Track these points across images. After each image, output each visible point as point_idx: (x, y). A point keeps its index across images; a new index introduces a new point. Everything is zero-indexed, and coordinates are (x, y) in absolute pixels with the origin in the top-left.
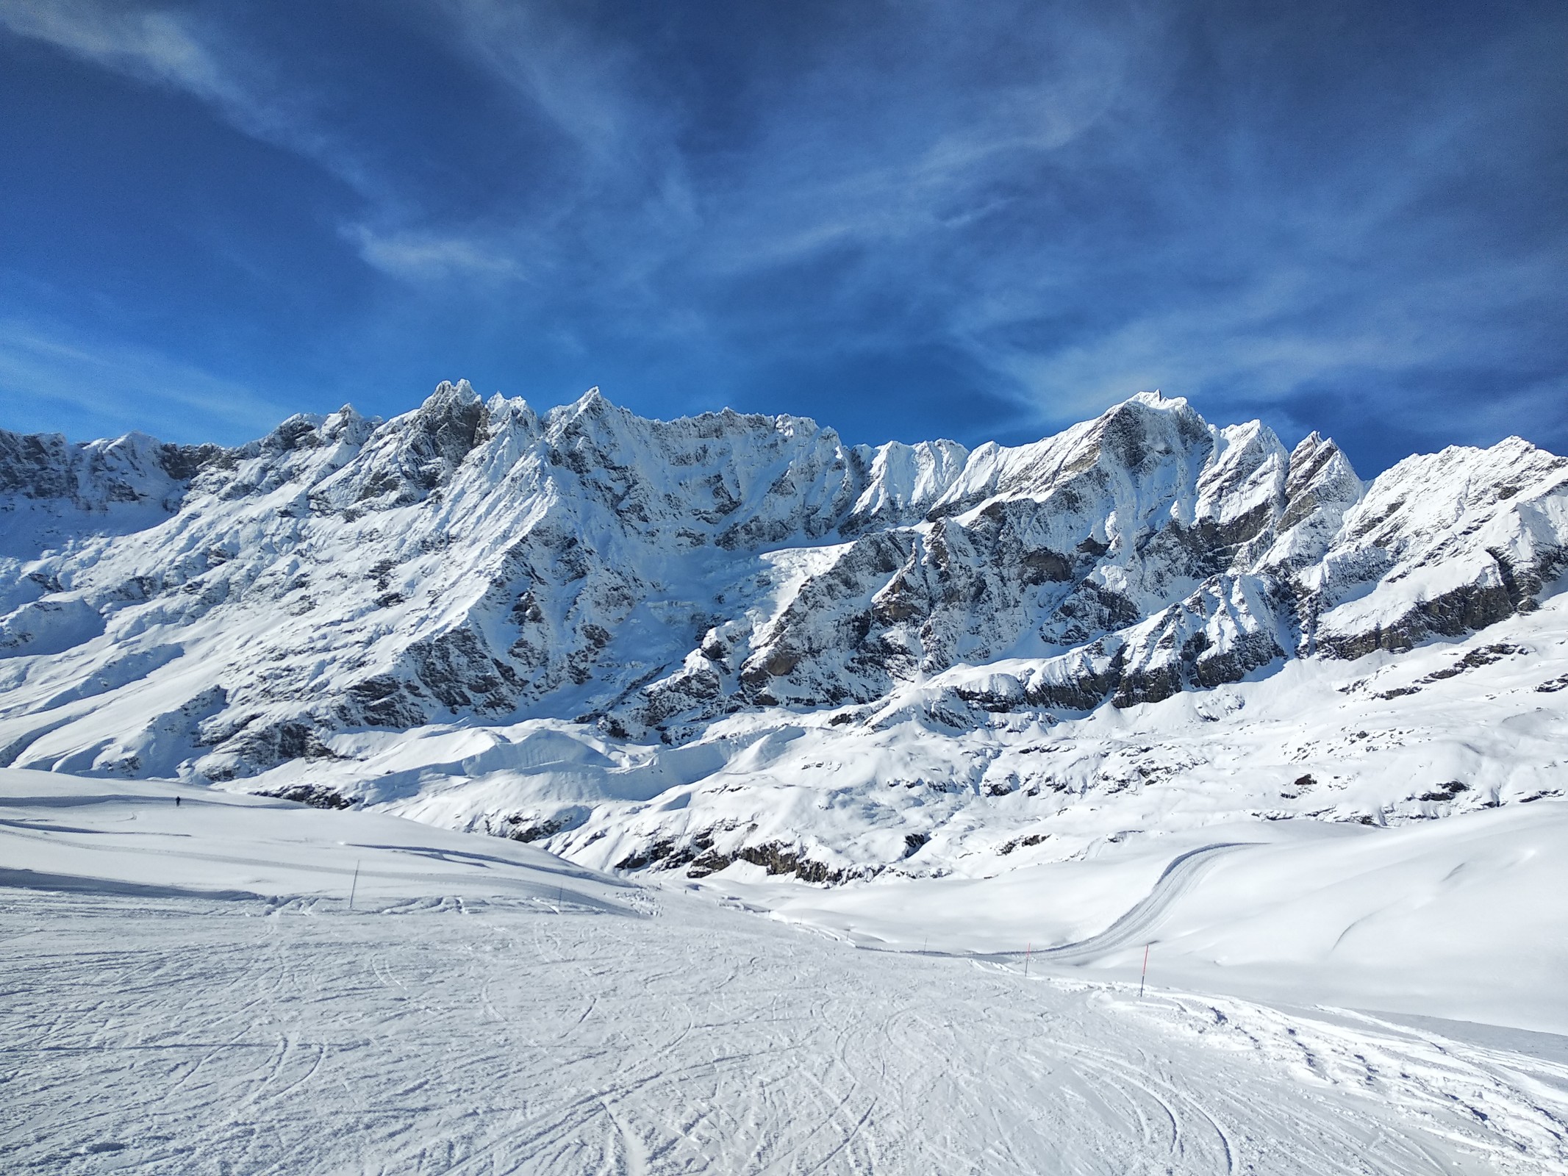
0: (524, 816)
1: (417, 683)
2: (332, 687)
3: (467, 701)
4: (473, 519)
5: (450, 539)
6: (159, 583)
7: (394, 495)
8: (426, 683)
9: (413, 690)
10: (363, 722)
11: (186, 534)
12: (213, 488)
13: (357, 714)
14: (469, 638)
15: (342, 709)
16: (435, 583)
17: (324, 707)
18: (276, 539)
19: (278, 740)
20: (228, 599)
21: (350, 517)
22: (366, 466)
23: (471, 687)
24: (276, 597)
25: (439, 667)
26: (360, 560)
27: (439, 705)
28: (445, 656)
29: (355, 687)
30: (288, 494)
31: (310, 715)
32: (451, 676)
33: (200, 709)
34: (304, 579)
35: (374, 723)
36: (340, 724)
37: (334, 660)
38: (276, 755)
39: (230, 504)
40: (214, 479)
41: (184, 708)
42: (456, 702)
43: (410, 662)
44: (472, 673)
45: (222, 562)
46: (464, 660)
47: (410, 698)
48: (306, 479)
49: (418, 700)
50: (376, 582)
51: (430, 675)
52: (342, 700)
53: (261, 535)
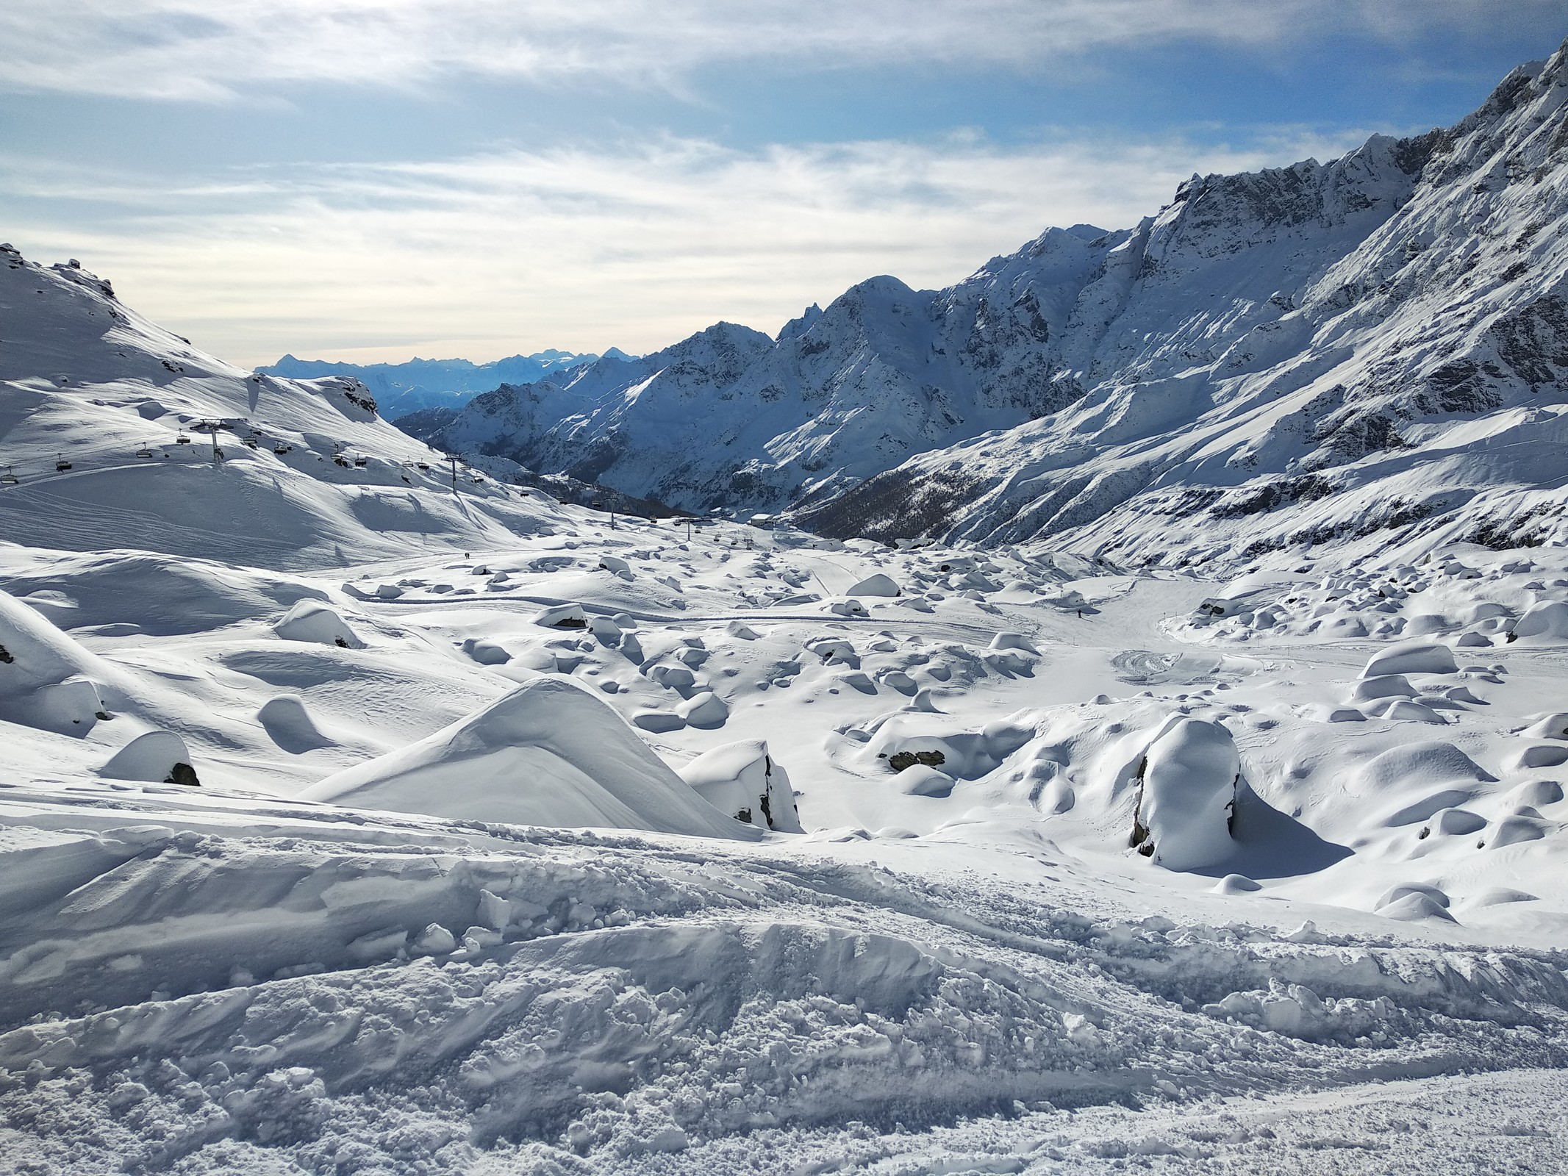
0: (1404, 501)
1: (1497, 361)
2: (1420, 376)
3: (1550, 377)
6: (1361, 288)
8: (1508, 362)
9: (1492, 371)
10: (1440, 410)
11: (1393, 233)
12: (1432, 176)
13: (1434, 402)
14: (1557, 306)
15: (1421, 397)
17: (1404, 398)
18: (1467, 219)
19: (1365, 433)
20: (1412, 293)
21: (1539, 175)
23: (1556, 361)
24: (1448, 284)
25: (1522, 342)
27: (1520, 384)
28: (1529, 329)
29: (1436, 375)
31: (1392, 407)
32: (1535, 351)
33: (1318, 408)
35: (1450, 409)
36: (1418, 413)
37: (1434, 347)
38: (1363, 447)
39: (1440, 191)
40: (1436, 164)
41: (1304, 409)
42: (1539, 380)
43: (1493, 343)
44: (1559, 344)
45: (1415, 256)
46: (1551, 330)
47: (1488, 379)
49: (1496, 382)
51: (1513, 353)
52: (1421, 389)
53: (1455, 217)
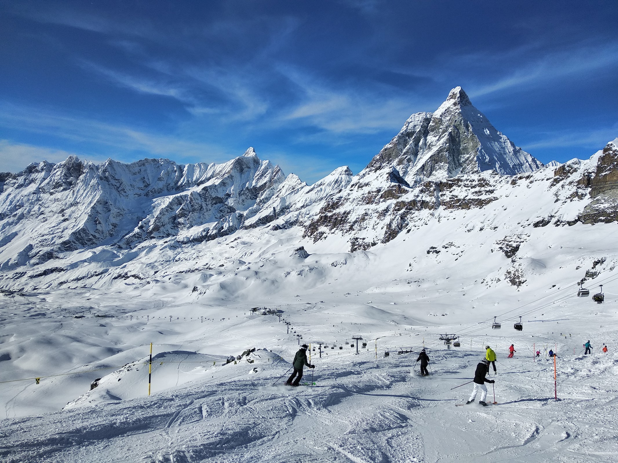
0: (97, 271)
1: (75, 241)
2: (56, 243)
3: (86, 244)
4: (82, 197)
5: (77, 203)
6: (5, 215)
7: (62, 188)
8: (77, 241)
9: (74, 242)
10: (64, 250)
11: (9, 200)
12: (12, 185)
13: (63, 249)
14: (85, 230)
15: (59, 248)
16: (75, 215)
17: (55, 248)
18: (33, 201)
19: (47, 256)
20: (24, 218)
21: (51, 194)
22: (53, 179)
23: (87, 241)
24: (37, 217)
25: (79, 237)
26: (56, 207)
27: (80, 245)
28: (80, 235)
29: (61, 243)
30: (33, 187)
31: (52, 250)
32: (82, 238)
33: (27, 250)
34: (43, 212)
35: (67, 250)
36: (59, 251)
37: (55, 236)
38: (47, 259)
39: (18, 190)
40: (12, 182)
41: (24, 250)
42: (84, 244)
43: (72, 236)
44: (87, 238)
45: (20, 208)
46: (84, 235)
47: (74, 244)
48: (38, 182)
49: (75, 244)
50: (61, 214)
51: (77, 239)
52: (59, 246)
53: (29, 200)
